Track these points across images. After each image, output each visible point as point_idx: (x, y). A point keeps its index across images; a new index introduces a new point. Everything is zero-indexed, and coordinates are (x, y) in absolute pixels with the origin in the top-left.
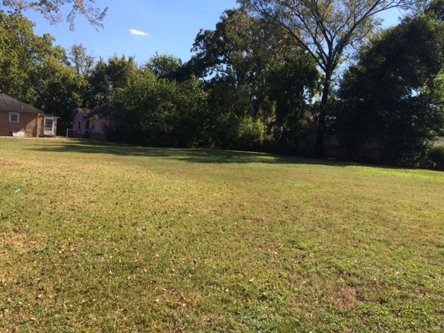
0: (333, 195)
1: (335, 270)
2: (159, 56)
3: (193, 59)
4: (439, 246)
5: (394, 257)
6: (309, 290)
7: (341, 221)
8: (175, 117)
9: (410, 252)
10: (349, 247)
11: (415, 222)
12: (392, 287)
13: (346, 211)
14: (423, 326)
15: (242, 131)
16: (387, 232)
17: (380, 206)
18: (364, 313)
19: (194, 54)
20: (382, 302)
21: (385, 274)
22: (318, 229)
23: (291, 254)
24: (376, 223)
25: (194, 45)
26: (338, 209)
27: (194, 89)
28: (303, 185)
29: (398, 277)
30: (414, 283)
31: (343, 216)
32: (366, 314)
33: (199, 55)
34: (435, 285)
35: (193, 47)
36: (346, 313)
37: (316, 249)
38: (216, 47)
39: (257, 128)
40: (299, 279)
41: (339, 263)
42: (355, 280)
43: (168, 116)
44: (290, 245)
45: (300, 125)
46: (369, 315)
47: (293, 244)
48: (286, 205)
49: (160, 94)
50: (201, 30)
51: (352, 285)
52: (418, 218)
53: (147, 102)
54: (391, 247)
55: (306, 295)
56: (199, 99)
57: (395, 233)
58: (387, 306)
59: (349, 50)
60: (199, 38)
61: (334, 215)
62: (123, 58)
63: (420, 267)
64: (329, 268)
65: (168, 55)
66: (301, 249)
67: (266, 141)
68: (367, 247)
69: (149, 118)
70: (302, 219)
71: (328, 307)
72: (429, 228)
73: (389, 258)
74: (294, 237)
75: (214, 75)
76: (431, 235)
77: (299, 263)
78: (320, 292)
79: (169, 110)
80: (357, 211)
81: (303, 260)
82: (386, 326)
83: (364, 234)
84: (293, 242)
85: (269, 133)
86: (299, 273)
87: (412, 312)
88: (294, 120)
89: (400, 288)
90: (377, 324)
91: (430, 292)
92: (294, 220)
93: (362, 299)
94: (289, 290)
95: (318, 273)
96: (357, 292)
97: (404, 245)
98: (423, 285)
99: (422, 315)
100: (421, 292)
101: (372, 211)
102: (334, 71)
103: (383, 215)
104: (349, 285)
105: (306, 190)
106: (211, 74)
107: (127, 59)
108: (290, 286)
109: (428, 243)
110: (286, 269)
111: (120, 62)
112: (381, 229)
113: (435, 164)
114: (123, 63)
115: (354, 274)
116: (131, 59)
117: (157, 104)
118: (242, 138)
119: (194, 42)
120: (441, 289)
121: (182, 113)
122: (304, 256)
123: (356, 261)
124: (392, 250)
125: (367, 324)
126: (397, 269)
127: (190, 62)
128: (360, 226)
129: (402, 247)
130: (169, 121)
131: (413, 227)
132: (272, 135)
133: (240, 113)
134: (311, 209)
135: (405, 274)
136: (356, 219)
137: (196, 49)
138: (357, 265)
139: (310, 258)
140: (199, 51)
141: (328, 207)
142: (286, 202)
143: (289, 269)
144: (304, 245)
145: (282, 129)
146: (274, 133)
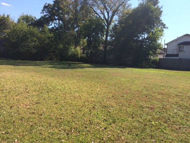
2: (24, 15)
3: (42, 17)
8: (38, 45)
15: (70, 53)
19: (42, 15)
25: (42, 10)
27: (46, 32)
33: (45, 16)
35: (42, 11)
38: (55, 12)
39: (77, 51)
43: (34, 45)
45: (99, 50)
49: (29, 34)
50: (46, 3)
53: (23, 38)
56: (49, 37)
60: (45, 7)
62: (4, 15)
65: (29, 15)
67: (81, 57)
69: (24, 46)
75: (53, 26)
79: (35, 42)
85: (84, 53)
88: (95, 47)
102: (110, 26)
106: (51, 25)
107: (6, 16)
111: (2, 17)
113: (155, 66)
114: (4, 18)
116: (8, 16)
117: (28, 38)
118: (70, 56)
119: (43, 9)
121: (41, 43)
127: (40, 19)
130: (34, 47)
132: (85, 54)
133: (68, 44)
137: (43, 13)
140: (45, 14)
145: (89, 51)
146: (86, 53)
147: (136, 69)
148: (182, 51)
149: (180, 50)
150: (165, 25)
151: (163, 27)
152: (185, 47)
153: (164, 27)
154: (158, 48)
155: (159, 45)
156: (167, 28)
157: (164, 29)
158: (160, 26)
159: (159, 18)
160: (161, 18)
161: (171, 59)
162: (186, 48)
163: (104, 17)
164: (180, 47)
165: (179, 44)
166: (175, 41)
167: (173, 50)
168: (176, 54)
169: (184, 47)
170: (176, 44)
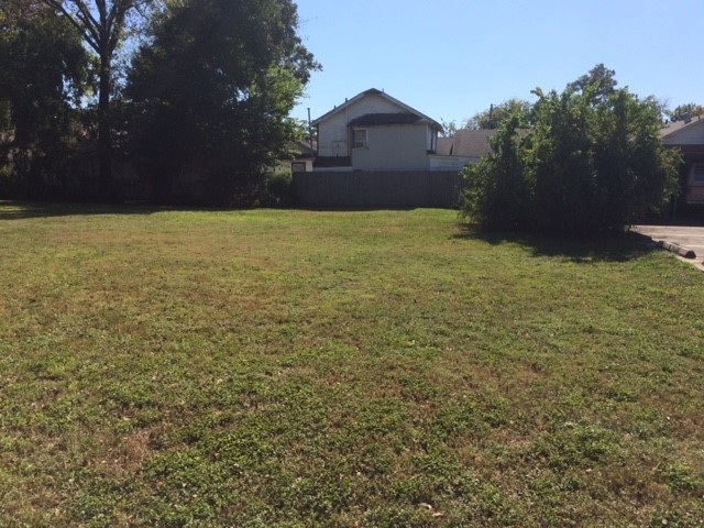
0: (126, 265)
1: (114, 405)
4: (280, 322)
5: (216, 355)
6: (59, 460)
7: (135, 310)
9: (241, 340)
10: (146, 353)
11: (251, 289)
12: (209, 410)
13: (145, 289)
14: (251, 465)
16: (209, 314)
17: (202, 272)
18: (158, 474)
20: (192, 440)
21: (200, 389)
22: (92, 331)
23: (30, 393)
24: (193, 302)
26: (134, 289)
28: (73, 254)
29: (219, 388)
30: (243, 391)
31: (141, 299)
32: (163, 473)
34: (272, 388)
36: (126, 484)
37: (83, 372)
40: (39, 443)
41: (125, 389)
42: (148, 413)
44: (31, 375)
45: (65, 145)
46: (167, 475)
47: (37, 373)
48: (33, 297)
51: (143, 424)
52: (254, 284)
54: (214, 338)
55: (51, 473)
57: (222, 314)
58: (199, 448)
59: (135, 19)
61: (126, 300)
63: (253, 362)
64: (103, 403)
66: (53, 378)
68: (177, 346)
70: (64, 319)
71: (93, 484)
72: (268, 296)
73: (210, 358)
74: (42, 357)
76: (270, 307)
77: (46, 408)
78: (80, 458)
80: (165, 287)
81: (54, 400)
82: (194, 485)
83: (173, 325)
84: (37, 369)
85: (4, 161)
86: (42, 429)
87: (236, 445)
88: (51, 138)
89: (220, 406)
90: (180, 486)
91: (263, 401)
92: (47, 323)
93: (159, 447)
94: (15, 473)
95: (81, 419)
96: (151, 436)
97: (232, 330)
98: (255, 392)
99: (252, 444)
100: (252, 404)
101: (188, 283)
102: (114, 52)
103: (205, 286)
104: (138, 425)
105: (76, 263)
108: (18, 464)
109: (266, 320)
110: (14, 429)
112: (200, 310)
113: (278, 200)
115: (148, 402)
120: (279, 392)
122: (56, 393)
123: (154, 378)
124: (215, 342)
125: (161, 494)
126: (219, 374)
128: (167, 311)
129: (230, 335)
131: (247, 298)
132: (12, 165)
134: (83, 295)
135: (231, 380)
136: (162, 301)
138: (156, 385)
139: (69, 392)
141: (115, 288)
142: (35, 289)
143: (21, 429)
144: (60, 369)
145: (30, 154)
146: (15, 161)
148: (360, 145)
149: (354, 143)
150: (311, 56)
151: (306, 62)
152: (368, 131)
153: (311, 66)
154: (287, 138)
155: (290, 126)
156: (320, 67)
157: (311, 72)
158: (295, 59)
159: (293, 32)
160: (299, 33)
161: (332, 173)
162: (370, 135)
164: (353, 133)
165: (352, 124)
166: (339, 112)
167: (335, 144)
168: (344, 157)
169: (364, 131)
170: (342, 122)
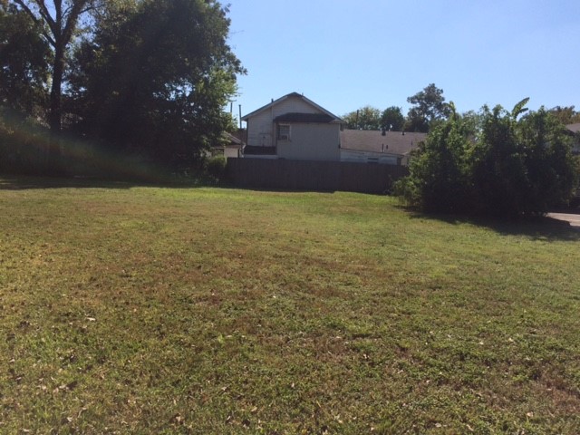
147: (164, 189)
148: (285, 138)
149: (280, 136)
150: (239, 61)
151: (233, 67)
152: (292, 127)
153: (238, 70)
154: (224, 129)
155: (227, 118)
156: (245, 71)
157: (238, 75)
158: (225, 63)
159: (223, 41)
160: (228, 42)
161: (260, 159)
162: (293, 130)
163: (44, 11)
164: (278, 127)
165: (278, 120)
166: (267, 110)
167: (262, 136)
168: (270, 147)
169: (288, 127)
170: (268, 119)
